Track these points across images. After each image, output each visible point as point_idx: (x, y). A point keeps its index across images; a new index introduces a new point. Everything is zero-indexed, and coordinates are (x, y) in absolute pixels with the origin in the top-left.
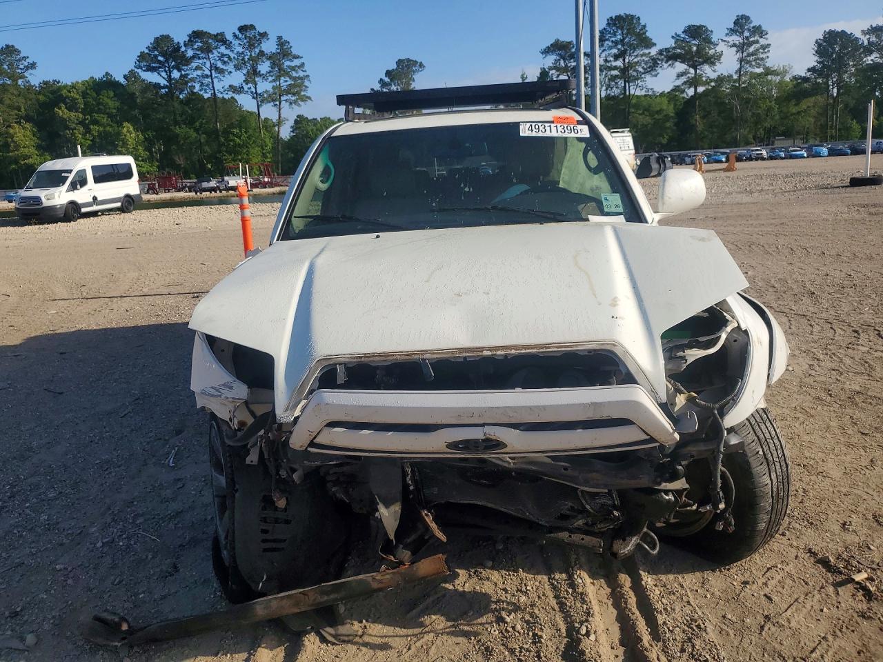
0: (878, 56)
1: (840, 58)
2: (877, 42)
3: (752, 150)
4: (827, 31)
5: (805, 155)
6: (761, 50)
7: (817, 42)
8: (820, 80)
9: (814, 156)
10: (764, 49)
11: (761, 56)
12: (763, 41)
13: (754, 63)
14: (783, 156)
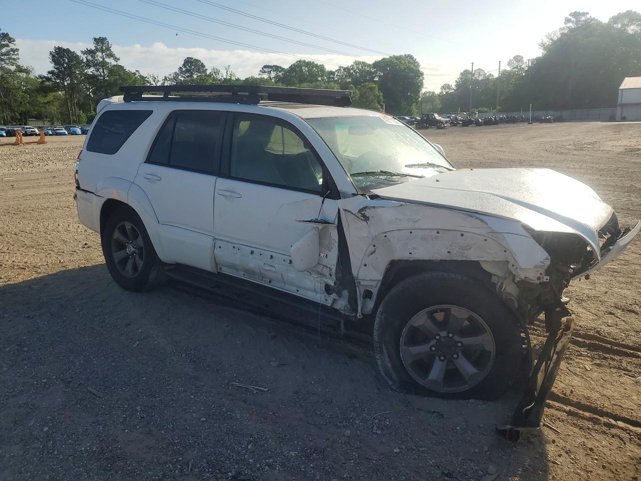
0: (94, 69)
1: (69, 67)
2: (92, 60)
3: (27, 128)
4: (57, 47)
5: (66, 133)
6: (12, 53)
7: (51, 53)
8: (58, 81)
9: (72, 134)
10: (14, 52)
11: (13, 57)
12: (12, 46)
13: (7, 61)
14: (51, 133)
